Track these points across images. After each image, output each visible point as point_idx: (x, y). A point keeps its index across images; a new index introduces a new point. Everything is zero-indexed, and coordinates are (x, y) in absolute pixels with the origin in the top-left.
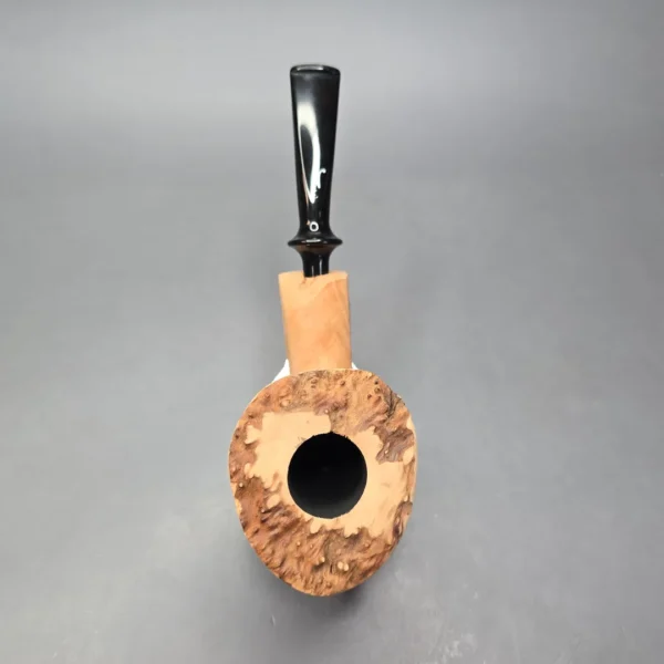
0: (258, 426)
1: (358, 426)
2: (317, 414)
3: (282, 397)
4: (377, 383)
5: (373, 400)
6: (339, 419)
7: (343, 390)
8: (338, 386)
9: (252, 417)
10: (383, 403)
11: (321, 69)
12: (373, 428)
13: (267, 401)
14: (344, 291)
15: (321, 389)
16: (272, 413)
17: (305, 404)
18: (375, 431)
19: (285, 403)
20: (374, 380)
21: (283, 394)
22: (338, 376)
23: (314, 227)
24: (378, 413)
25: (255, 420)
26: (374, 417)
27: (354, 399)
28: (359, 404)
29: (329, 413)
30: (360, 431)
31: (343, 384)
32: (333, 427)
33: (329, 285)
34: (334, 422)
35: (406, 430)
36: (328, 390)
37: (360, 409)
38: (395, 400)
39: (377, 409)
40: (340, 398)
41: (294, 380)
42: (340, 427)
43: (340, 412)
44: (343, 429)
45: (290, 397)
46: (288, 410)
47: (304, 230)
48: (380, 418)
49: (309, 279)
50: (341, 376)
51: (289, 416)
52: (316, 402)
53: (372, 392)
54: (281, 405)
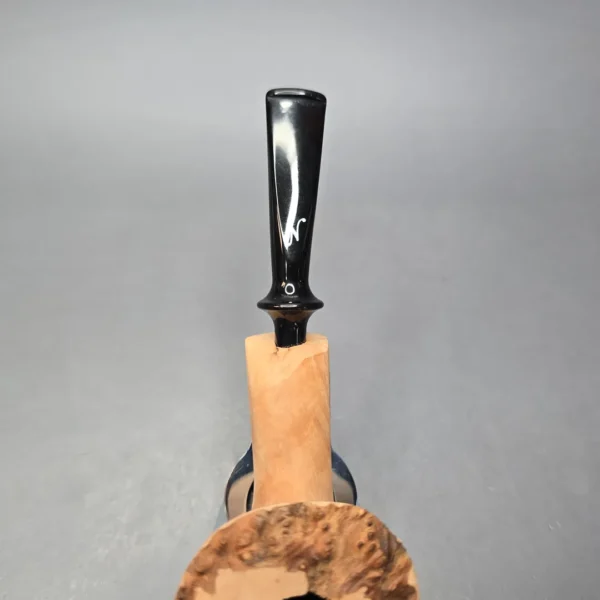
0: (210, 589)
1: (345, 585)
2: (289, 570)
3: (244, 547)
4: (370, 525)
5: (365, 549)
6: (319, 575)
7: (326, 537)
8: (318, 530)
9: (201, 574)
10: (378, 554)
11: (302, 93)
12: (364, 589)
13: (222, 550)
14: (324, 367)
15: (296, 536)
16: (229, 571)
17: (275, 556)
18: (367, 593)
19: (247, 556)
20: (366, 520)
21: (243, 542)
22: (318, 517)
23: (290, 289)
24: (372, 567)
25: (206, 577)
26: (365, 572)
27: (340, 549)
28: (346, 553)
29: (306, 570)
30: (348, 592)
31: (326, 529)
32: (311, 585)
33: (306, 362)
34: (312, 579)
35: (408, 587)
36: (306, 534)
37: (348, 560)
38: (394, 546)
39: (370, 561)
40: (321, 548)
41: (260, 520)
42: (320, 584)
43: (320, 567)
44: (324, 587)
45: (254, 547)
46: (250, 564)
47: (277, 292)
48: (375, 574)
49: (283, 350)
50: (323, 517)
51: (251, 573)
52: (288, 555)
53: (363, 537)
54: (241, 558)
